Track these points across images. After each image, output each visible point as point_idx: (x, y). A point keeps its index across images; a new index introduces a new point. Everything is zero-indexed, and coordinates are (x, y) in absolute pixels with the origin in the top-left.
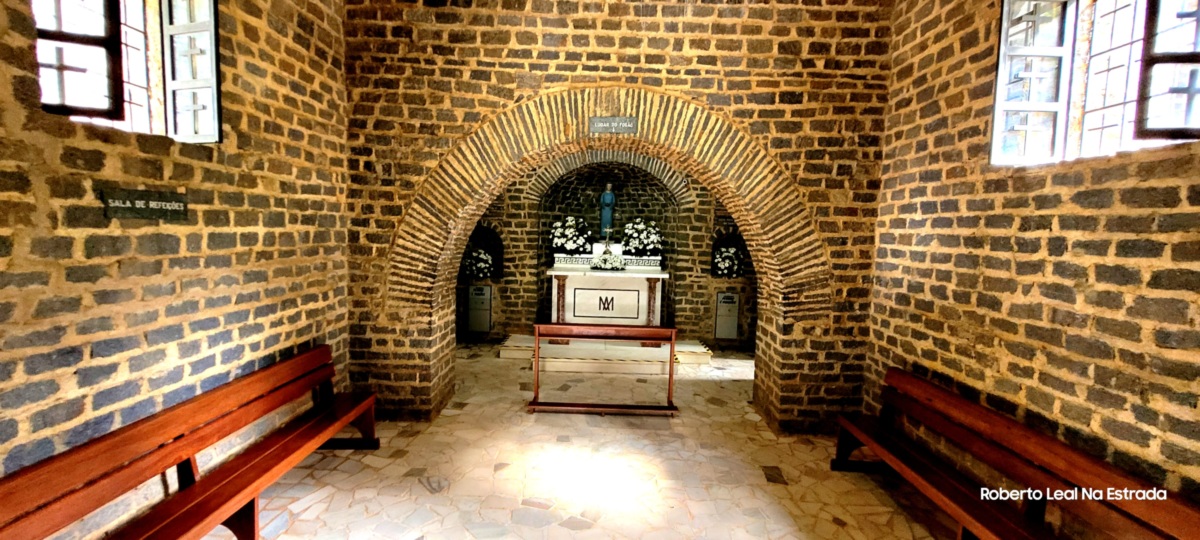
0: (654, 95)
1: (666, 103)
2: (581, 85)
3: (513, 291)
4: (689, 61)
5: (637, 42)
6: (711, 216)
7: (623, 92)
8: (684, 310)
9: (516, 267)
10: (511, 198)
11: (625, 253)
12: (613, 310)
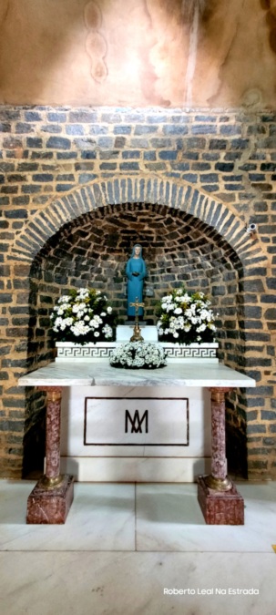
8: (260, 429)
11: (162, 338)
12: (147, 431)
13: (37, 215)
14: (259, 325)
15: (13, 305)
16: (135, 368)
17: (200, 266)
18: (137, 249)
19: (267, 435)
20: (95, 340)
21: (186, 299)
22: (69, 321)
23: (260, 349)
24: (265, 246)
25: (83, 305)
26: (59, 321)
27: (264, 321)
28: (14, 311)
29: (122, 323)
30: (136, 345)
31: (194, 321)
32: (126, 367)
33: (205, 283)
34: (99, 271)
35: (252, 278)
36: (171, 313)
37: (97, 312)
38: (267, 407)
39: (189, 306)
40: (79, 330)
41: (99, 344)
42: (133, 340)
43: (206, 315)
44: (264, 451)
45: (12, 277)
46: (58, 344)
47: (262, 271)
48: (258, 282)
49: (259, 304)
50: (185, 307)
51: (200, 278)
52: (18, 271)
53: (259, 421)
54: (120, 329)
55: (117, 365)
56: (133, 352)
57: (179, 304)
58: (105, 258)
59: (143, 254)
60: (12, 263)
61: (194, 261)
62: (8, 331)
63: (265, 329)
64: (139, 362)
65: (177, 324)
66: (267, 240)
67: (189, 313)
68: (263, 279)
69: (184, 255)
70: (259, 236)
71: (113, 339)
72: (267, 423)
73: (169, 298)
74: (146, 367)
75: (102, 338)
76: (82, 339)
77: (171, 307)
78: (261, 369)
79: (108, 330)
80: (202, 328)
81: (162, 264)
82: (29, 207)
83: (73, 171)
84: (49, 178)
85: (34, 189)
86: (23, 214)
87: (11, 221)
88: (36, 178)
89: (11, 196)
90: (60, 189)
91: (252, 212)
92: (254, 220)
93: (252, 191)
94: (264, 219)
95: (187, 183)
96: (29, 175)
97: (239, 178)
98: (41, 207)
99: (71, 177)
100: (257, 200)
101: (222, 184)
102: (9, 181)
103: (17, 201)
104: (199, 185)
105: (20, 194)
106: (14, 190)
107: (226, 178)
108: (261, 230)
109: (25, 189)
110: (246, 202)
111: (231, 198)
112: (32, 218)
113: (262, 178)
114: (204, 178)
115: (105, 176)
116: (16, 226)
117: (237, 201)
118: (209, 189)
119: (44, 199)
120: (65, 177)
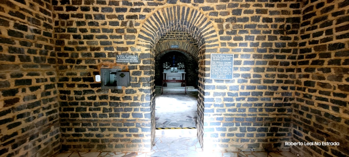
0: (181, 42)
1: (183, 43)
2: (169, 40)
4: (186, 36)
5: (178, 34)
7: (176, 41)
21: (181, 64)
26: (164, 67)
31: (182, 67)
37: (169, 65)
40: (167, 68)
41: (169, 70)
46: (164, 70)
49: (190, 64)
55: (172, 72)
63: (191, 68)
65: (179, 67)
68: (190, 61)
71: (171, 69)
73: (178, 64)
74: (175, 72)
78: (190, 73)
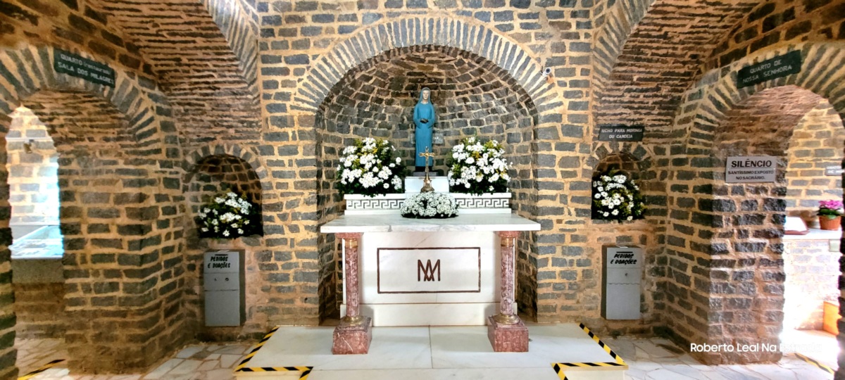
3: (280, 256)
6: (589, 127)
8: (551, 275)
9: (283, 217)
10: (271, 108)
11: (454, 189)
12: (439, 280)
13: (319, 61)
14: (553, 174)
15: (300, 156)
16: (428, 217)
17: (494, 111)
18: (426, 93)
19: (558, 280)
20: (384, 192)
21: (478, 148)
22: (357, 173)
23: (553, 198)
24: (560, 91)
25: (371, 157)
26: (346, 173)
27: (558, 169)
28: (300, 163)
29: (410, 174)
30: (428, 196)
31: (487, 171)
32: (418, 216)
33: (500, 129)
34: (383, 117)
35: (547, 125)
36: (463, 163)
37: (386, 162)
38: (558, 254)
39: (481, 155)
40: (368, 181)
41: (389, 196)
42: (423, 190)
43: (499, 164)
44: (553, 296)
45: (297, 128)
46: (346, 197)
47: (557, 118)
48: (553, 129)
49: (554, 152)
50: (477, 156)
51: (495, 124)
52: (303, 121)
53: (550, 268)
54: (408, 180)
55: (409, 215)
56: (425, 203)
57: (471, 153)
58: (390, 103)
59: (432, 99)
60: (296, 113)
61: (488, 105)
62: (296, 184)
63: (559, 178)
64: (431, 211)
65: (469, 174)
66: (563, 84)
67: (481, 162)
68: (558, 126)
69: (477, 99)
70: (555, 79)
71: (402, 190)
72: (558, 269)
73: (461, 147)
74: (438, 216)
75: (392, 190)
76: (371, 191)
77: (462, 157)
78: (554, 218)
79: (397, 181)
80: (494, 178)
81: (453, 108)
82: (310, 52)
83: (355, 10)
84: (329, 18)
85: (315, 31)
86: (303, 59)
87: (292, 67)
88: (316, 18)
89: (290, 40)
90: (342, 30)
91: (549, 54)
92: (550, 63)
93: (548, 30)
94: (562, 61)
95: (479, 22)
96: (308, 15)
97: (535, 16)
98: (323, 52)
99: (354, 18)
100: (555, 40)
101: (517, 23)
102: (287, 22)
103: (297, 45)
104: (492, 24)
105: (299, 37)
106: (293, 33)
107: (521, 16)
108: (558, 73)
109: (305, 31)
110: (542, 42)
111: (527, 37)
112: (314, 64)
113: (561, 14)
114: (498, 16)
115: (390, 15)
116: (298, 72)
117: (533, 42)
118: (503, 29)
119: (326, 42)
120: (347, 18)
